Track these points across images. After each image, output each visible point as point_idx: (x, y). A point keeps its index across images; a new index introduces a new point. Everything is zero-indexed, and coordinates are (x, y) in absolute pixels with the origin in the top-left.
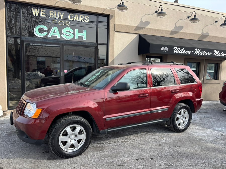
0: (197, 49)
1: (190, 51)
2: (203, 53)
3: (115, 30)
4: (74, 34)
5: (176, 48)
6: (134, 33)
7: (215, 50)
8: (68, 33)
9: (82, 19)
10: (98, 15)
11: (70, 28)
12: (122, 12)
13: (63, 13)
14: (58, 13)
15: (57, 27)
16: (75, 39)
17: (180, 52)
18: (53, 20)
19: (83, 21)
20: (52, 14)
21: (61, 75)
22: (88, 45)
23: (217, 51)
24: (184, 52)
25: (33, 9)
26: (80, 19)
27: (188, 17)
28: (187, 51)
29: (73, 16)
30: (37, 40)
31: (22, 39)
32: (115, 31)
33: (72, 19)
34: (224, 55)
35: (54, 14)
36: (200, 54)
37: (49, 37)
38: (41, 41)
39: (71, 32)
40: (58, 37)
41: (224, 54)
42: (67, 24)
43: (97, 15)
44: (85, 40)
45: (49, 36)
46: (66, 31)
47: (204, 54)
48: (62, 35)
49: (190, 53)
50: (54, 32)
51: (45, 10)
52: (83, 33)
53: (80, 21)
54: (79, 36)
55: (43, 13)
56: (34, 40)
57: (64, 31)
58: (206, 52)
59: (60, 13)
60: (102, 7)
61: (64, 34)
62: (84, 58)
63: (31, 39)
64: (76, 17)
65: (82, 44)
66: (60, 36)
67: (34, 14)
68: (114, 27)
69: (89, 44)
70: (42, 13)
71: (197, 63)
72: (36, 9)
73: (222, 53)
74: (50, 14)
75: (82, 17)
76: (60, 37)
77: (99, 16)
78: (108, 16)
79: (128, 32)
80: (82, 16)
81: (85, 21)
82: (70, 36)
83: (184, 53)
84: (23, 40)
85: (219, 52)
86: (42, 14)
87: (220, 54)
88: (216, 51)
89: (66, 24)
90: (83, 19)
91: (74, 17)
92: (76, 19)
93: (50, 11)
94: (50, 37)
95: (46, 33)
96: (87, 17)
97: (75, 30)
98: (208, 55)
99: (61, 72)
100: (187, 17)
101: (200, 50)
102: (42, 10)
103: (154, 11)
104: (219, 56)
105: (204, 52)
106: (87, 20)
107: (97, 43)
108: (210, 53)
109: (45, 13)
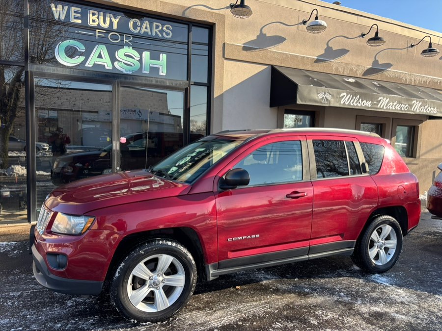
0: (383, 99)
1: (371, 102)
2: (393, 105)
3: (225, 57)
4: (140, 61)
5: (344, 96)
6: (263, 63)
8: (128, 59)
9: (157, 30)
10: (191, 25)
11: (133, 49)
13: (119, 17)
14: (108, 15)
15: (104, 46)
16: (144, 72)
17: (352, 103)
18: (97, 30)
19: (160, 35)
20: (95, 17)
21: (114, 148)
22: (171, 85)
23: (418, 103)
24: (359, 103)
25: (53, 5)
26: (154, 30)
27: (363, 35)
28: (365, 101)
29: (139, 24)
30: (61, 73)
31: (29, 70)
33: (137, 31)
34: (429, 111)
35: (98, 18)
36: (389, 108)
37: (88, 66)
38: (72, 74)
39: (136, 58)
40: (106, 67)
41: (429, 108)
42: (127, 41)
43: (188, 25)
44: (165, 74)
45: (89, 64)
46: (125, 55)
47: (395, 107)
48: (116, 64)
49: (370, 106)
50: (100, 56)
51: (79, 10)
52: (161, 59)
53: (154, 34)
54: (151, 65)
55: (76, 14)
56: (56, 72)
57: (120, 54)
58: (398, 104)
59: (111, 15)
61: (119, 61)
63: (48, 70)
64: (145, 27)
65: (159, 84)
66: (111, 66)
67: (56, 17)
68: (223, 49)
70: (73, 14)
71: (378, 125)
72: (60, 6)
74: (91, 17)
75: (157, 27)
76: (111, 68)
77: (193, 25)
78: (210, 27)
79: (250, 61)
80: (157, 24)
81: (164, 34)
82: (133, 65)
83: (359, 105)
84: (31, 72)
85: (421, 103)
86: (73, 17)
87: (423, 107)
88: (415, 102)
89: (125, 40)
90: (159, 31)
91: (141, 27)
92: (146, 30)
93: (91, 11)
94: (90, 66)
95: (82, 58)
96: (167, 28)
97: (144, 53)
98: (403, 109)
99: (114, 142)
100: (360, 35)
101: (388, 100)
102: (73, 9)
103: (300, 19)
104: (421, 111)
105: (395, 103)
106: (167, 34)
107: (188, 82)
108: (405, 105)
109: (79, 15)
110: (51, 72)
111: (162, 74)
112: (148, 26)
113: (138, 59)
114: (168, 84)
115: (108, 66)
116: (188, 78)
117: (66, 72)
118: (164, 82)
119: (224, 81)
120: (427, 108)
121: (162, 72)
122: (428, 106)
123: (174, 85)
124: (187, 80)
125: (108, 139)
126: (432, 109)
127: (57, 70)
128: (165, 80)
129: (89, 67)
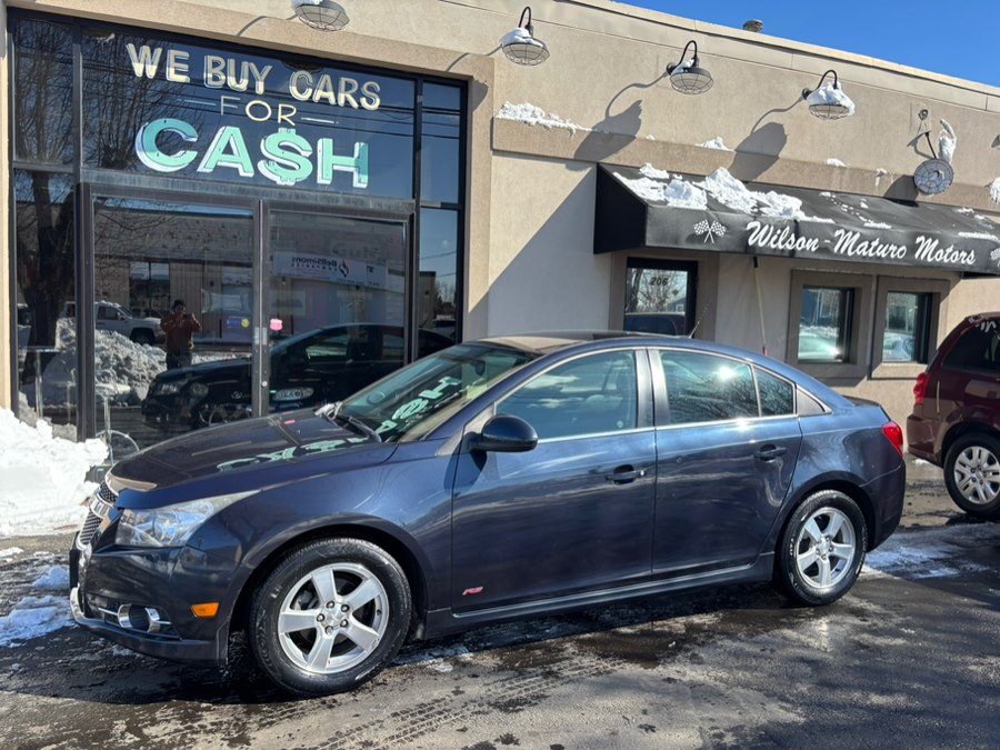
0: (846, 233)
1: (817, 240)
2: (870, 246)
3: (495, 147)
4: (313, 159)
5: (756, 228)
7: (920, 235)
8: (288, 154)
9: (348, 94)
10: (420, 82)
11: (297, 133)
12: (525, 67)
13: (268, 68)
14: (245, 65)
15: (238, 129)
16: (320, 181)
17: (775, 243)
18: (223, 97)
19: (355, 105)
20: (217, 70)
21: (257, 342)
22: (378, 209)
23: (930, 240)
24: (790, 243)
25: (131, 48)
26: (343, 94)
27: (806, 94)
28: (803, 239)
29: (311, 81)
30: (148, 187)
31: (81, 181)
32: (494, 150)
33: (305, 97)
34: (956, 259)
35: (225, 71)
36: (859, 253)
37: (204, 170)
38: (170, 188)
39: (302, 153)
40: (242, 173)
41: (957, 253)
42: (285, 117)
43: (415, 80)
45: (206, 167)
46: (280, 147)
47: (874, 251)
48: (261, 165)
49: (813, 250)
50: (228, 150)
51: (186, 55)
52: (356, 154)
53: (341, 102)
54: (336, 168)
55: (179, 65)
56: (136, 185)
57: (269, 145)
58: (881, 246)
59: (253, 65)
60: (437, 46)
61: (268, 160)
62: (344, 266)
63: (120, 180)
64: (322, 90)
65: (352, 205)
66: (252, 170)
67: (138, 72)
68: (489, 130)
69: (380, 205)
70: (172, 66)
71: (844, 291)
72: (146, 49)
73: (949, 250)
74: (210, 71)
75: (348, 87)
76: (251, 175)
77: (425, 81)
78: (462, 85)
79: (549, 154)
80: (349, 80)
81: (363, 101)
82: (297, 167)
83: (790, 247)
84: (86, 185)
85: (936, 242)
86: (172, 71)
87: (941, 251)
88: (923, 238)
89: (280, 117)
90: (353, 96)
91: (314, 88)
92: (325, 94)
93: (210, 59)
94: (208, 171)
95: (191, 155)
96: (370, 89)
97: (320, 142)
98: (892, 256)
99: (257, 330)
100: (800, 95)
101: (858, 236)
102: (172, 54)
103: (661, 64)
104: (938, 260)
105: (875, 244)
106: (370, 101)
107: (414, 201)
108: (899, 247)
109: (185, 67)
110: (128, 185)
111: (359, 185)
112: (330, 86)
113: (308, 154)
114: (371, 207)
115: (246, 171)
116: (416, 193)
117: (158, 185)
118: (363, 202)
119: (492, 199)
120: (950, 254)
121: (360, 182)
122: (954, 250)
123: (384, 208)
124: (414, 197)
125: (245, 323)
126: (964, 254)
127: (140, 181)
128: (365, 199)
129: (205, 173)
